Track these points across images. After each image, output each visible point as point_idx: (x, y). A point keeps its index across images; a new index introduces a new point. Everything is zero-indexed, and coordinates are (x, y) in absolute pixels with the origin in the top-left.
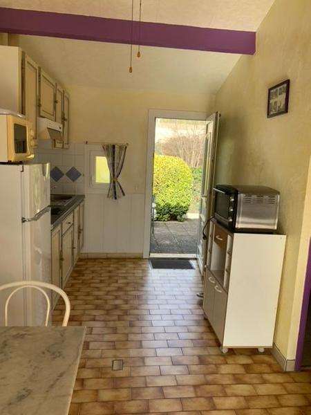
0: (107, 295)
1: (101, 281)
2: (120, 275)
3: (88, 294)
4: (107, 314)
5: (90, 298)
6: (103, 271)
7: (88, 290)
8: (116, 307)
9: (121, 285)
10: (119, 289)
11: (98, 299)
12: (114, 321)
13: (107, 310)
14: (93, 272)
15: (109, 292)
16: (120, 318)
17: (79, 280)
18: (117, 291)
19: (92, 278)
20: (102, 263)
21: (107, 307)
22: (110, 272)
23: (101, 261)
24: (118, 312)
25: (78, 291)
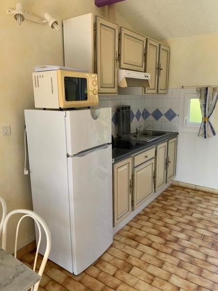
0: (176, 225)
1: (178, 210)
2: (199, 209)
3: (160, 219)
4: (165, 244)
5: (160, 223)
6: (185, 201)
7: (162, 215)
8: (177, 240)
9: (194, 219)
10: (190, 223)
11: (165, 227)
12: (166, 253)
13: (167, 240)
14: (176, 199)
15: (179, 222)
16: (173, 253)
17: (161, 204)
18: (186, 224)
19: (172, 206)
20: (189, 192)
21: (169, 237)
22: (191, 203)
23: (189, 190)
24: (175, 246)
25: (154, 214)
